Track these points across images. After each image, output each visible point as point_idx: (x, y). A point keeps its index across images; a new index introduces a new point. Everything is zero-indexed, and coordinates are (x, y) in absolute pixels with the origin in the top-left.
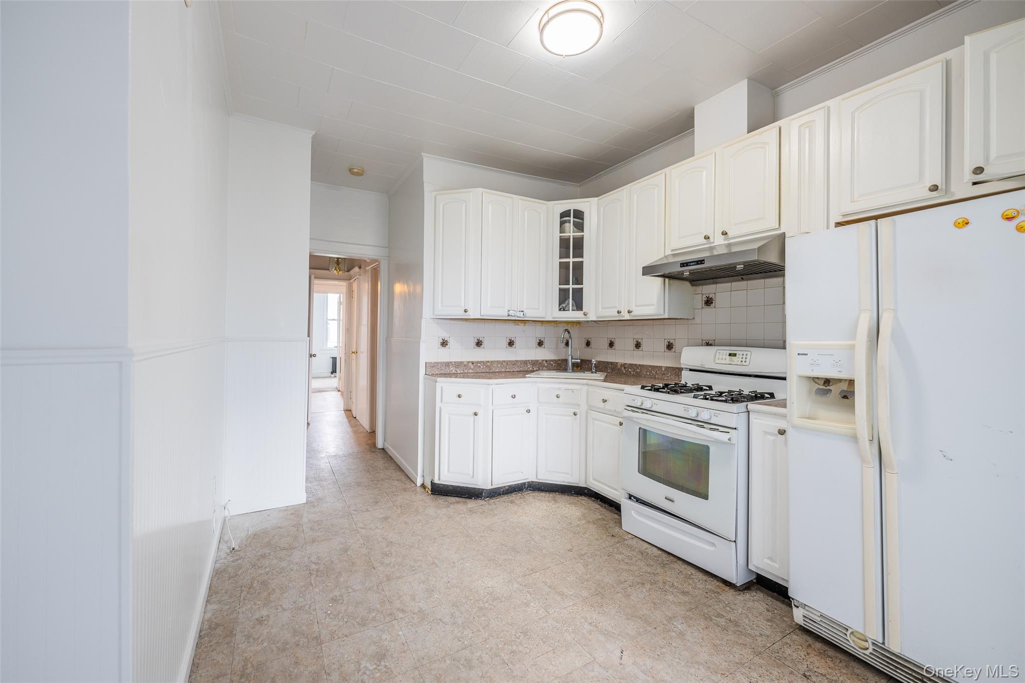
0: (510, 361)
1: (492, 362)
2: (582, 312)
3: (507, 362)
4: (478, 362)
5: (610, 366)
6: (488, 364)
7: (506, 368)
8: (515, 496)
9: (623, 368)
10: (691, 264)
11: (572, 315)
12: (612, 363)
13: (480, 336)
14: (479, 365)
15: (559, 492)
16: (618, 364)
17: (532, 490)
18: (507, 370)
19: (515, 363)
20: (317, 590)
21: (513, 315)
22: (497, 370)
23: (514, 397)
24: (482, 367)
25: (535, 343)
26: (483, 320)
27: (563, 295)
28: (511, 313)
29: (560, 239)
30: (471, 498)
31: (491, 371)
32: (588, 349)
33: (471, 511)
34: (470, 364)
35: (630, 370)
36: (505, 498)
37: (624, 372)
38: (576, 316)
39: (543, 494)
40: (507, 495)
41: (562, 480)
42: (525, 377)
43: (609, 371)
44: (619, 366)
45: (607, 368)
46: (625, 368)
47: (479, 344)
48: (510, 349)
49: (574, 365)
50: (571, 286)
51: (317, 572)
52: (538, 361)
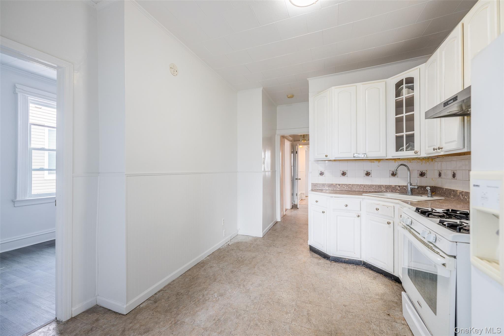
0: (366, 185)
1: (352, 185)
2: (413, 151)
3: (364, 186)
4: (343, 185)
5: (452, 192)
6: (350, 186)
7: (364, 189)
8: (351, 266)
9: (461, 195)
10: (450, 102)
11: (405, 154)
12: (454, 191)
13: (345, 169)
14: (343, 186)
15: (383, 275)
16: (458, 192)
17: (366, 267)
18: (364, 191)
19: (371, 186)
20: (232, 266)
21: (357, 156)
22: (357, 190)
23: (347, 206)
24: (346, 188)
25: (389, 174)
26: (347, 161)
27: (399, 140)
28: (355, 155)
29: (396, 102)
30: (325, 258)
31: (352, 190)
32: (440, 179)
33: (318, 264)
34: (338, 185)
35: (466, 197)
36: (344, 265)
37: (462, 198)
38: (409, 154)
39: (371, 272)
40: (346, 264)
41: (381, 267)
42: (362, 195)
43: (452, 197)
44: (458, 194)
45: (450, 194)
46: (462, 195)
47: (344, 174)
48: (367, 177)
49: (412, 189)
50: (404, 134)
51: (239, 261)
52: (391, 186)
